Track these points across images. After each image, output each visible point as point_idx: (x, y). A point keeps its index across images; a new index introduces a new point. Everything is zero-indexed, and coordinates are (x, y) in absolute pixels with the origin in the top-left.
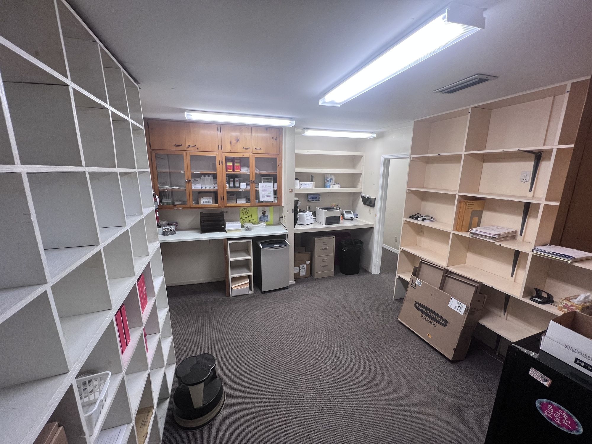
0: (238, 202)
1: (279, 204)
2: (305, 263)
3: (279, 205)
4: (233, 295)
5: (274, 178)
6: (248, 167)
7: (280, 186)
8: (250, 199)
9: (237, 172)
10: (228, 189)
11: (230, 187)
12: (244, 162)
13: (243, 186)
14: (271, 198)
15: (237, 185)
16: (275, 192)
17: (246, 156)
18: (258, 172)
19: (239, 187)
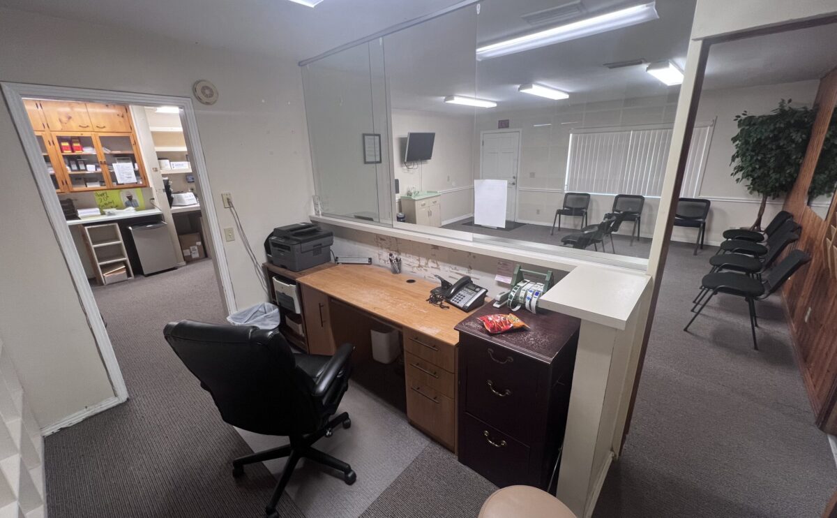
0: (88, 187)
1: (144, 185)
2: (195, 245)
3: (145, 187)
4: (107, 282)
5: (131, 158)
6: (93, 147)
7: (142, 166)
8: (104, 182)
9: (77, 153)
10: (70, 172)
11: (72, 170)
12: (86, 142)
13: (91, 168)
14: (133, 179)
15: (82, 167)
16: (137, 173)
17: (86, 134)
18: (108, 152)
19: (86, 170)
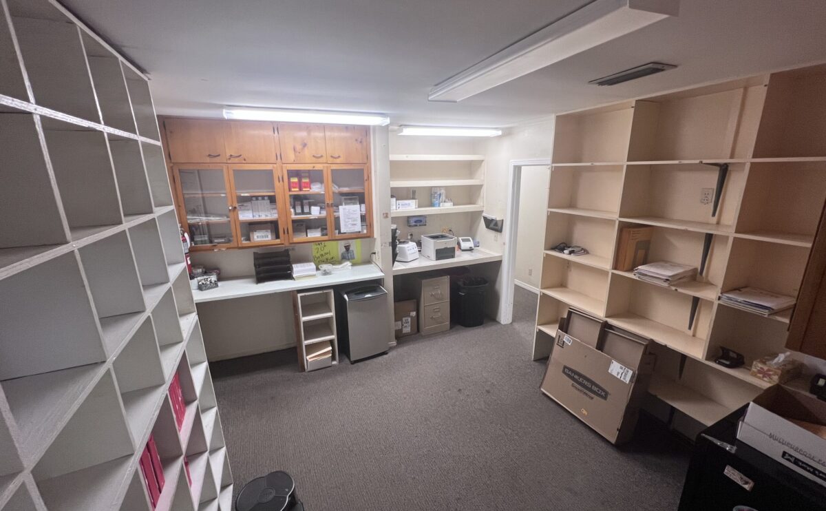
0: (309, 236)
1: (368, 235)
2: (409, 316)
3: (369, 237)
4: (309, 369)
5: (361, 198)
6: (322, 182)
7: (369, 209)
8: (326, 229)
9: (305, 191)
10: (294, 217)
11: (296, 214)
12: (316, 176)
13: (315, 212)
14: (358, 227)
15: (306, 210)
16: (363, 218)
17: (318, 167)
18: (336, 189)
19: (310, 213)
